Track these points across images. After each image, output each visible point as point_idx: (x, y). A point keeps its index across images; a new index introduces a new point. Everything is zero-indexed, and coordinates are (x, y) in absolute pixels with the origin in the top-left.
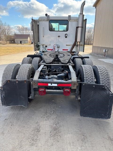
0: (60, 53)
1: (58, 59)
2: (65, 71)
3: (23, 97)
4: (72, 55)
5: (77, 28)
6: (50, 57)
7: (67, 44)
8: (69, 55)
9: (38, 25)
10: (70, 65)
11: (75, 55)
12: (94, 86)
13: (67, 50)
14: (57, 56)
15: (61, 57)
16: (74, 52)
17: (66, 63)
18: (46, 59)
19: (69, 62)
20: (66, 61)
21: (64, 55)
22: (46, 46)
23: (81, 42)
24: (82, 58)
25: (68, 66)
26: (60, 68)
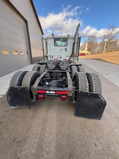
0: (61, 62)
1: (59, 66)
2: (63, 77)
3: (25, 101)
4: (70, 63)
5: (74, 43)
6: (52, 65)
7: (67, 55)
8: (67, 64)
9: (47, 42)
10: (67, 71)
11: (71, 63)
12: (89, 94)
13: (67, 59)
14: (58, 64)
15: (61, 65)
16: (71, 61)
17: (65, 70)
18: (50, 67)
19: (67, 69)
20: (65, 68)
21: (63, 63)
22: (52, 57)
23: (76, 53)
24: (77, 66)
25: (66, 72)
26: (59, 74)
